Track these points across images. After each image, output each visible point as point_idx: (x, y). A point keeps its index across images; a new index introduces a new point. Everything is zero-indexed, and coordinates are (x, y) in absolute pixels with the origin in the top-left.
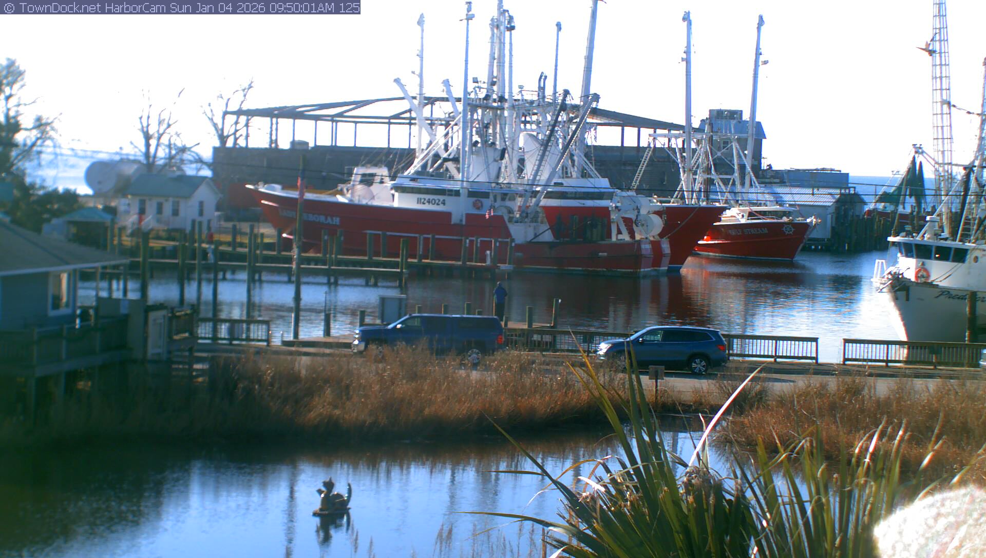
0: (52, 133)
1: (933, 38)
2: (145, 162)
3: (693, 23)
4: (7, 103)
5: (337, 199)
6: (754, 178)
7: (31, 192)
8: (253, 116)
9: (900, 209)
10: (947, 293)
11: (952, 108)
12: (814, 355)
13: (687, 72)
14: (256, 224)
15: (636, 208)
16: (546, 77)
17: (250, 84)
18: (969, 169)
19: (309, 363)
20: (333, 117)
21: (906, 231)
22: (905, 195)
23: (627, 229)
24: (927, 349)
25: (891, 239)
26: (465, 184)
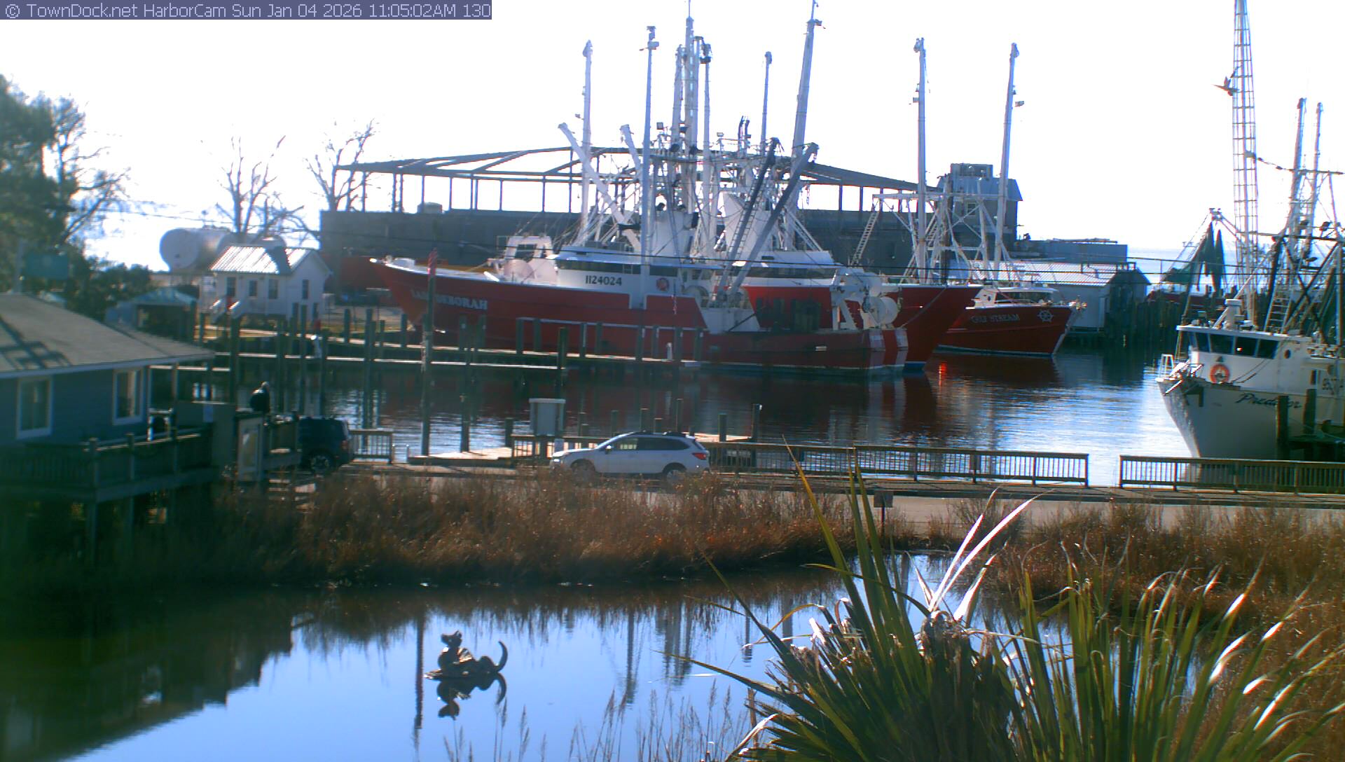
0: (118, 194)
1: (1234, 72)
2: (235, 231)
3: (927, 53)
4: (61, 156)
5: (486, 277)
6: (1005, 251)
7: (92, 268)
8: (371, 172)
9: (1194, 290)
10: (1250, 396)
11: (1258, 162)
12: (1083, 476)
13: (919, 117)
14: (375, 309)
15: (863, 288)
16: (748, 122)
17: (368, 132)
18: (1279, 240)
19: (441, 485)
20: (472, 172)
21: (1200, 318)
22: (1200, 274)
23: (852, 316)
24: (1226, 469)
25: (1179, 328)
26: (647, 259)
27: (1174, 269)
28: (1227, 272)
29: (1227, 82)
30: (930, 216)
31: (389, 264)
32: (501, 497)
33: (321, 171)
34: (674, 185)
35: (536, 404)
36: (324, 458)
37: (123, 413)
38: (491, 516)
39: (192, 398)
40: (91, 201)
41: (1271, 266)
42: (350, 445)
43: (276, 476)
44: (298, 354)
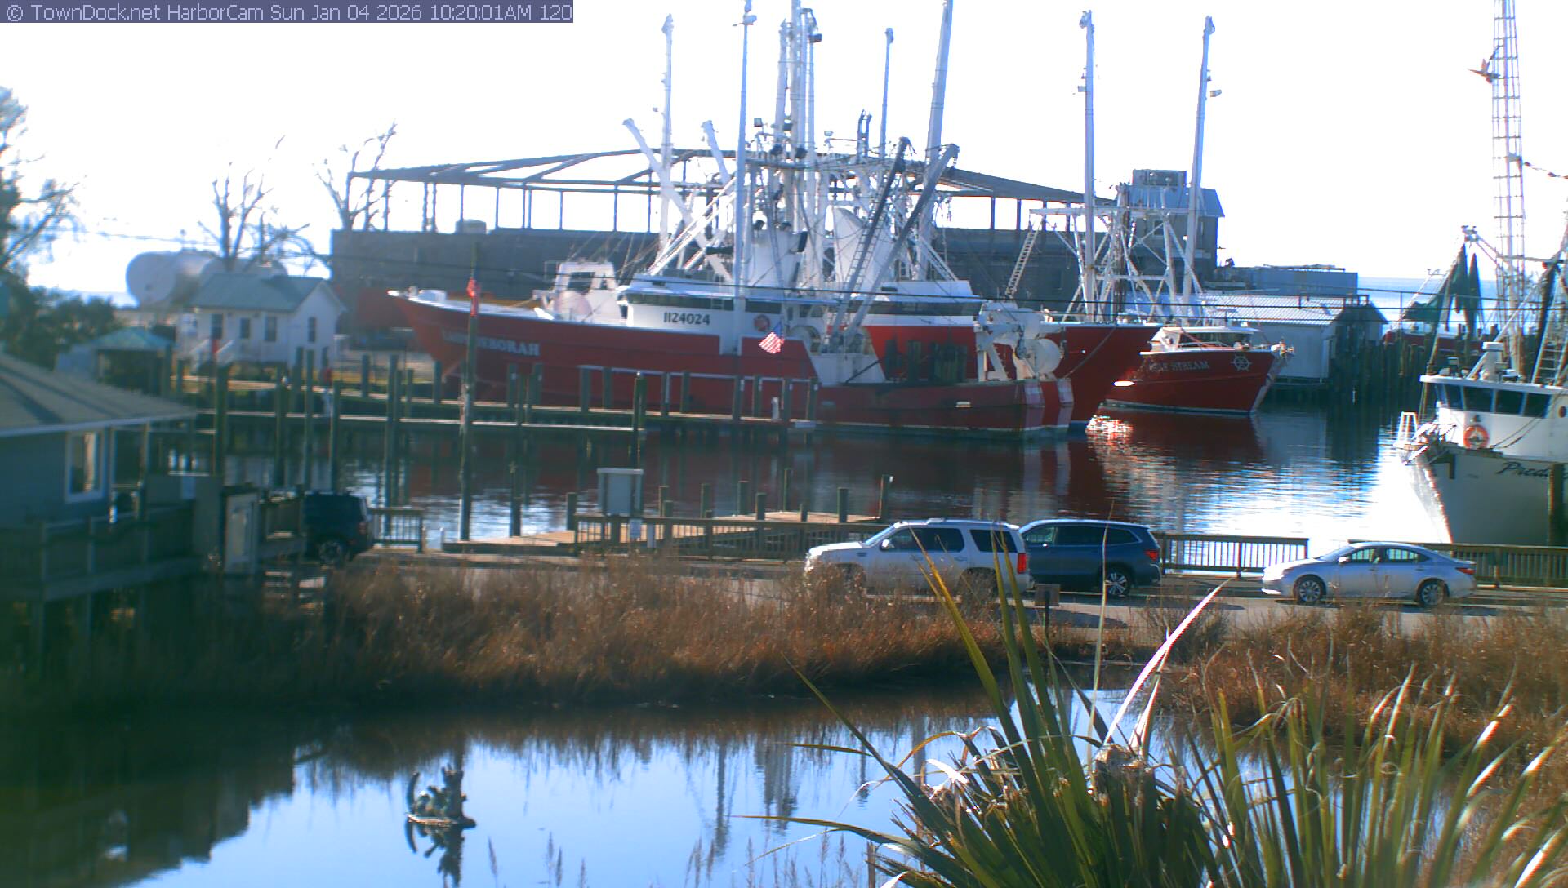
0: (71, 207)
1: (1494, 54)
2: (221, 255)
3: (1096, 29)
5: (537, 315)
6: (1198, 281)
7: (38, 302)
8: (396, 180)
9: (1442, 330)
10: (1516, 465)
11: (1524, 167)
13: (1086, 110)
14: (400, 354)
15: (1016, 328)
16: (869, 118)
17: (392, 129)
18: (1552, 266)
19: (486, 579)
20: (525, 181)
21: (1451, 366)
22: (1450, 309)
23: (1003, 363)
24: (1484, 558)
25: (1426, 379)
26: (741, 290)
27: (1416, 303)
28: (1484, 307)
29: (1485, 65)
30: (1100, 236)
31: (414, 299)
32: (561, 593)
33: (332, 179)
34: (776, 198)
35: (606, 476)
36: (335, 544)
37: (78, 486)
38: (549, 618)
39: (166, 469)
40: (37, 218)
41: (1541, 300)
42: (369, 528)
43: (275, 567)
44: (302, 411)
